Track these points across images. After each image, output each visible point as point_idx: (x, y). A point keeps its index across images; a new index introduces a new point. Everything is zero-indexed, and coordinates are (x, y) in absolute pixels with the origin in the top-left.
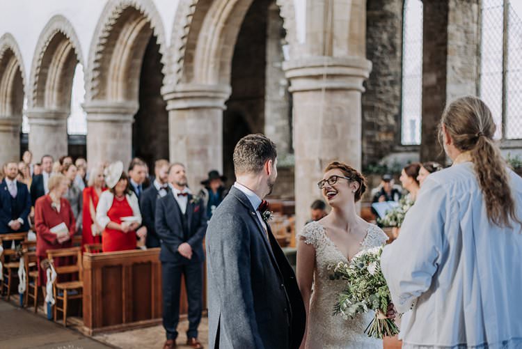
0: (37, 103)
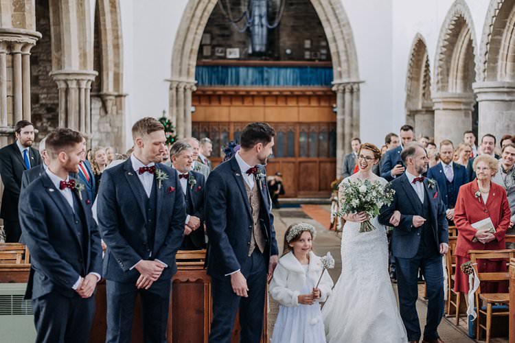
0: (488, 76)
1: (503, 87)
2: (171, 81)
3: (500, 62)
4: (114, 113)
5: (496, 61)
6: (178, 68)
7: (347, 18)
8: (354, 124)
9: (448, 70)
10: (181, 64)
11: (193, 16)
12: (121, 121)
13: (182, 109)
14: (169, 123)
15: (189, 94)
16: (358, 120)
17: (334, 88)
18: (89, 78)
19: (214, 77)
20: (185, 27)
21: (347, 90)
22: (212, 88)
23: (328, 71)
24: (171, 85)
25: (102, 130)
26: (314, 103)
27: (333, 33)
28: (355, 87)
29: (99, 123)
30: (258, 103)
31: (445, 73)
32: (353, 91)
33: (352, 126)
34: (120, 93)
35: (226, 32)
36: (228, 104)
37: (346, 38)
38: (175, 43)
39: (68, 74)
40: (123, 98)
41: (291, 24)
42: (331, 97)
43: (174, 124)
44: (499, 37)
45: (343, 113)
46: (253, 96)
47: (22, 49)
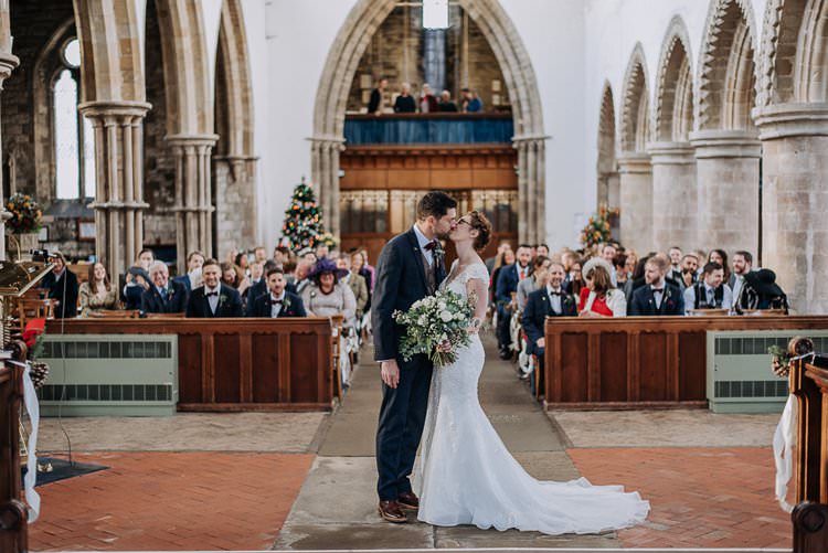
0: (662, 135)
1: (678, 148)
2: (314, 140)
3: (674, 118)
4: (244, 179)
5: (670, 118)
6: (322, 123)
7: (529, 59)
8: (539, 188)
9: (635, 125)
10: (325, 119)
11: (340, 59)
12: (252, 190)
13: (327, 174)
14: (310, 192)
15: (336, 155)
16: (543, 185)
17: (515, 146)
18: (208, 143)
19: (368, 133)
20: (330, 72)
21: (530, 148)
22: (367, 147)
23: (508, 124)
24: (314, 145)
25: (230, 200)
26: (491, 164)
27: (513, 77)
28: (540, 143)
29: (226, 192)
30: (422, 165)
31: (631, 128)
32: (538, 148)
33: (536, 192)
34: (251, 156)
35: (392, 73)
36: (385, 166)
37: (529, 82)
38: (318, 94)
39: (185, 139)
40: (254, 163)
41: (476, 60)
42: (512, 156)
43: (317, 193)
44: (672, 91)
45: (526, 176)
46: (415, 157)
47: (132, 121)
